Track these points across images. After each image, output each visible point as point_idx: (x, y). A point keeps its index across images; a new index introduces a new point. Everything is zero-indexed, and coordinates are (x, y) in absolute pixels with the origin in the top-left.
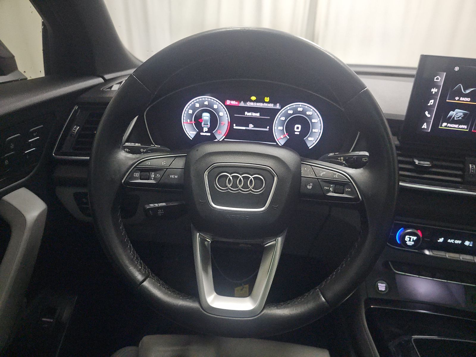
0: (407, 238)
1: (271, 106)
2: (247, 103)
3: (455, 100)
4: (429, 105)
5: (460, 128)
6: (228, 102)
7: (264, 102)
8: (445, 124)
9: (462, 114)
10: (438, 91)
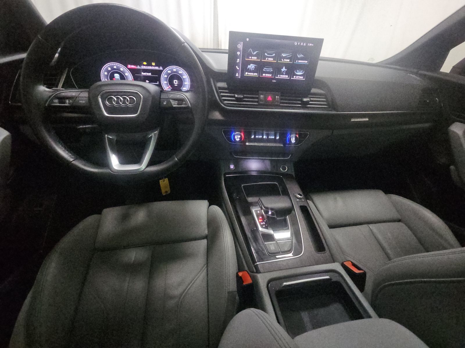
0: (236, 137)
1: (157, 68)
2: (142, 67)
3: (249, 58)
4: (237, 62)
5: (254, 75)
6: (129, 66)
7: (152, 66)
8: (246, 73)
9: (254, 67)
10: (241, 53)
